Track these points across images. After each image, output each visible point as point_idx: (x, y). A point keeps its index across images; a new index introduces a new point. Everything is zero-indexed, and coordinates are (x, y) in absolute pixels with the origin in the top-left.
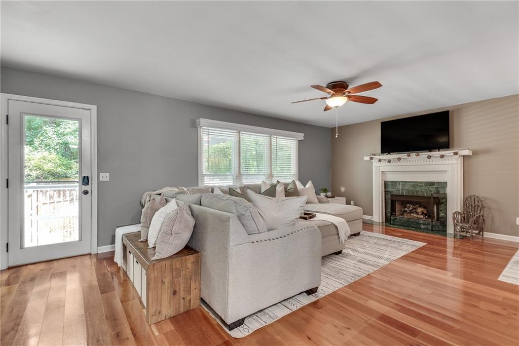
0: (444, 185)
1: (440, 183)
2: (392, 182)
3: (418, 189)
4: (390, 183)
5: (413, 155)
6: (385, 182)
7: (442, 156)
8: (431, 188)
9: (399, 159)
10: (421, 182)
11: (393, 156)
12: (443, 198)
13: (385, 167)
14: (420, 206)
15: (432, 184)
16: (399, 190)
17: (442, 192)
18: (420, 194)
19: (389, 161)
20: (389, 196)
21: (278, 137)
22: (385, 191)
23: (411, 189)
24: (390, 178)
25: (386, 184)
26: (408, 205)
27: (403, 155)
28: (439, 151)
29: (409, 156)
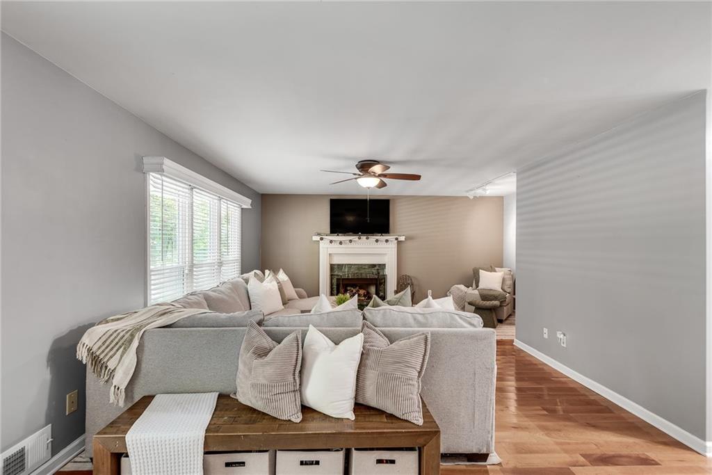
0: (383, 266)
1: (380, 265)
2: (338, 265)
3: (362, 271)
4: (336, 267)
5: (364, 238)
6: (331, 265)
7: (387, 241)
8: (374, 270)
9: (351, 241)
10: (365, 265)
11: (341, 238)
12: (382, 279)
13: (335, 248)
14: (361, 288)
15: (374, 266)
16: (345, 274)
17: (381, 273)
18: (364, 276)
19: (341, 243)
20: (335, 281)
22: (331, 275)
23: (356, 272)
24: (336, 261)
25: (332, 267)
26: (349, 288)
27: (355, 238)
29: (359, 238)
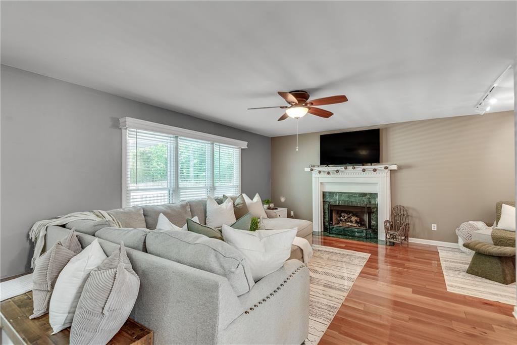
0: (374, 196)
1: (372, 194)
2: (330, 193)
3: (353, 199)
4: (328, 194)
5: (350, 168)
6: (323, 192)
7: (375, 170)
8: (365, 199)
9: (337, 171)
10: (355, 193)
11: (332, 168)
12: (374, 208)
13: (324, 178)
14: (353, 215)
15: (364, 195)
16: (336, 201)
17: (373, 202)
18: (354, 204)
19: (328, 173)
20: (326, 206)
21: (221, 144)
22: (324, 202)
23: (347, 199)
24: (328, 189)
25: (324, 194)
26: (343, 214)
27: (341, 168)
28: (371, 165)
29: (346, 168)
